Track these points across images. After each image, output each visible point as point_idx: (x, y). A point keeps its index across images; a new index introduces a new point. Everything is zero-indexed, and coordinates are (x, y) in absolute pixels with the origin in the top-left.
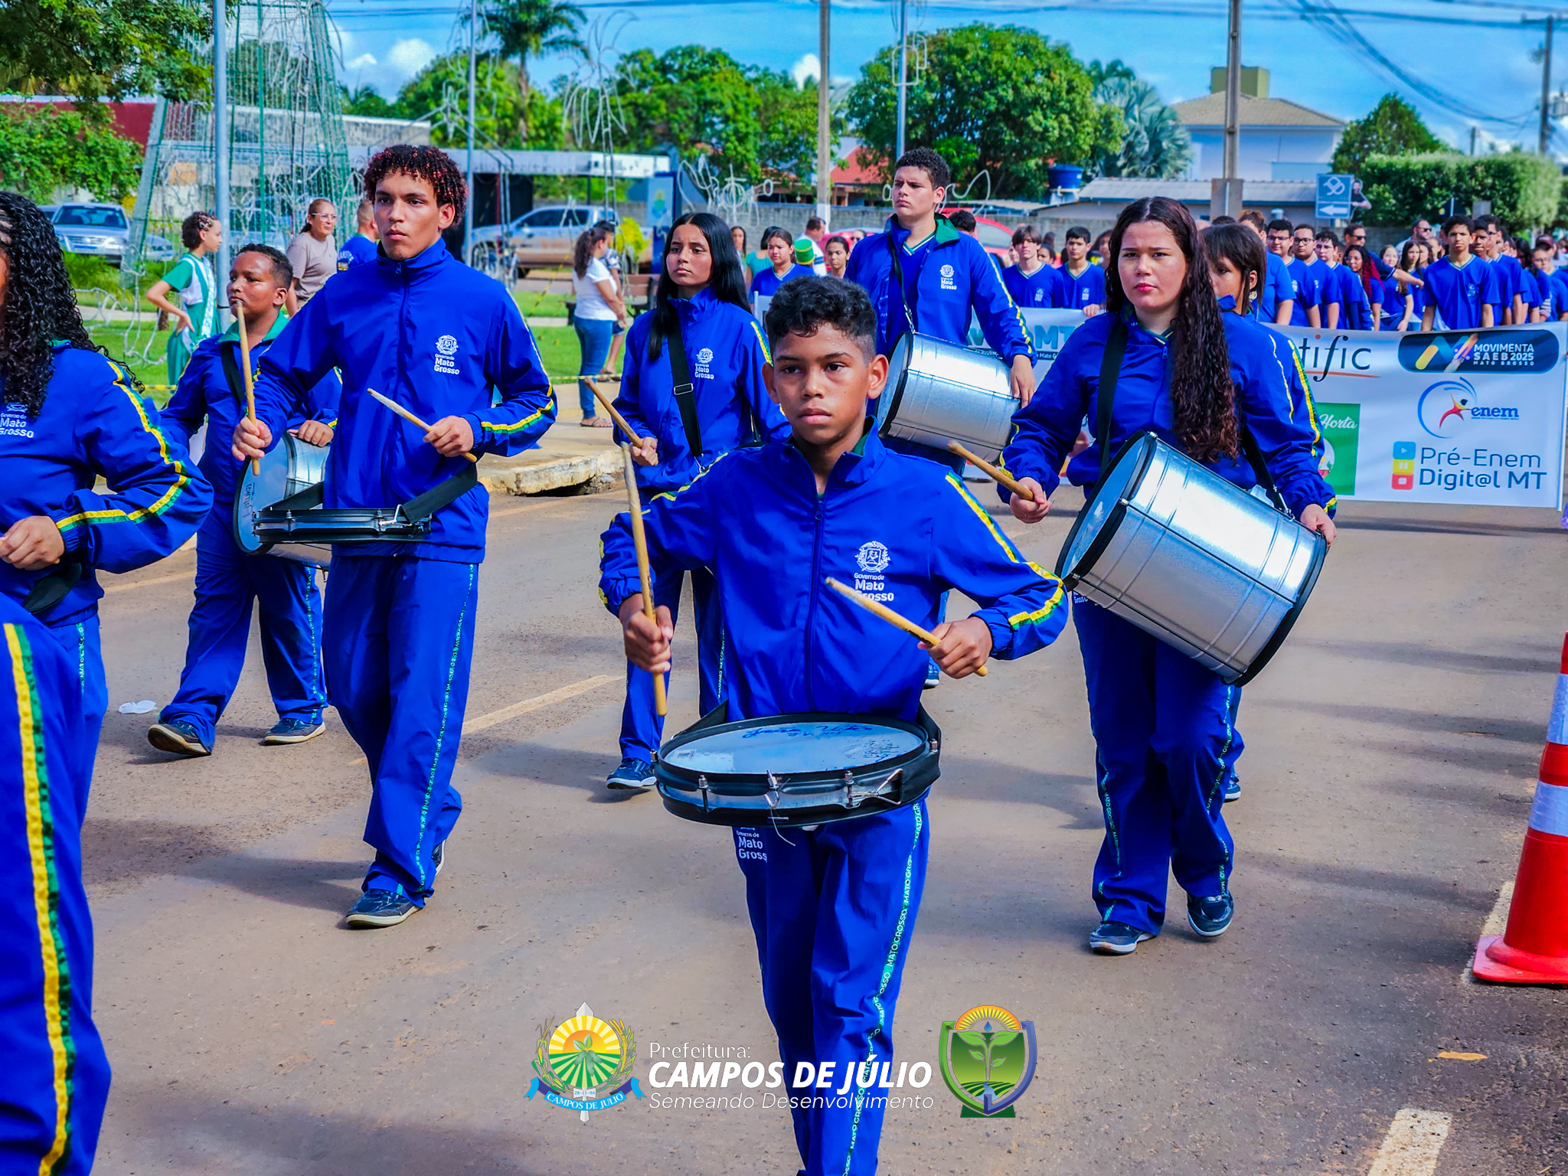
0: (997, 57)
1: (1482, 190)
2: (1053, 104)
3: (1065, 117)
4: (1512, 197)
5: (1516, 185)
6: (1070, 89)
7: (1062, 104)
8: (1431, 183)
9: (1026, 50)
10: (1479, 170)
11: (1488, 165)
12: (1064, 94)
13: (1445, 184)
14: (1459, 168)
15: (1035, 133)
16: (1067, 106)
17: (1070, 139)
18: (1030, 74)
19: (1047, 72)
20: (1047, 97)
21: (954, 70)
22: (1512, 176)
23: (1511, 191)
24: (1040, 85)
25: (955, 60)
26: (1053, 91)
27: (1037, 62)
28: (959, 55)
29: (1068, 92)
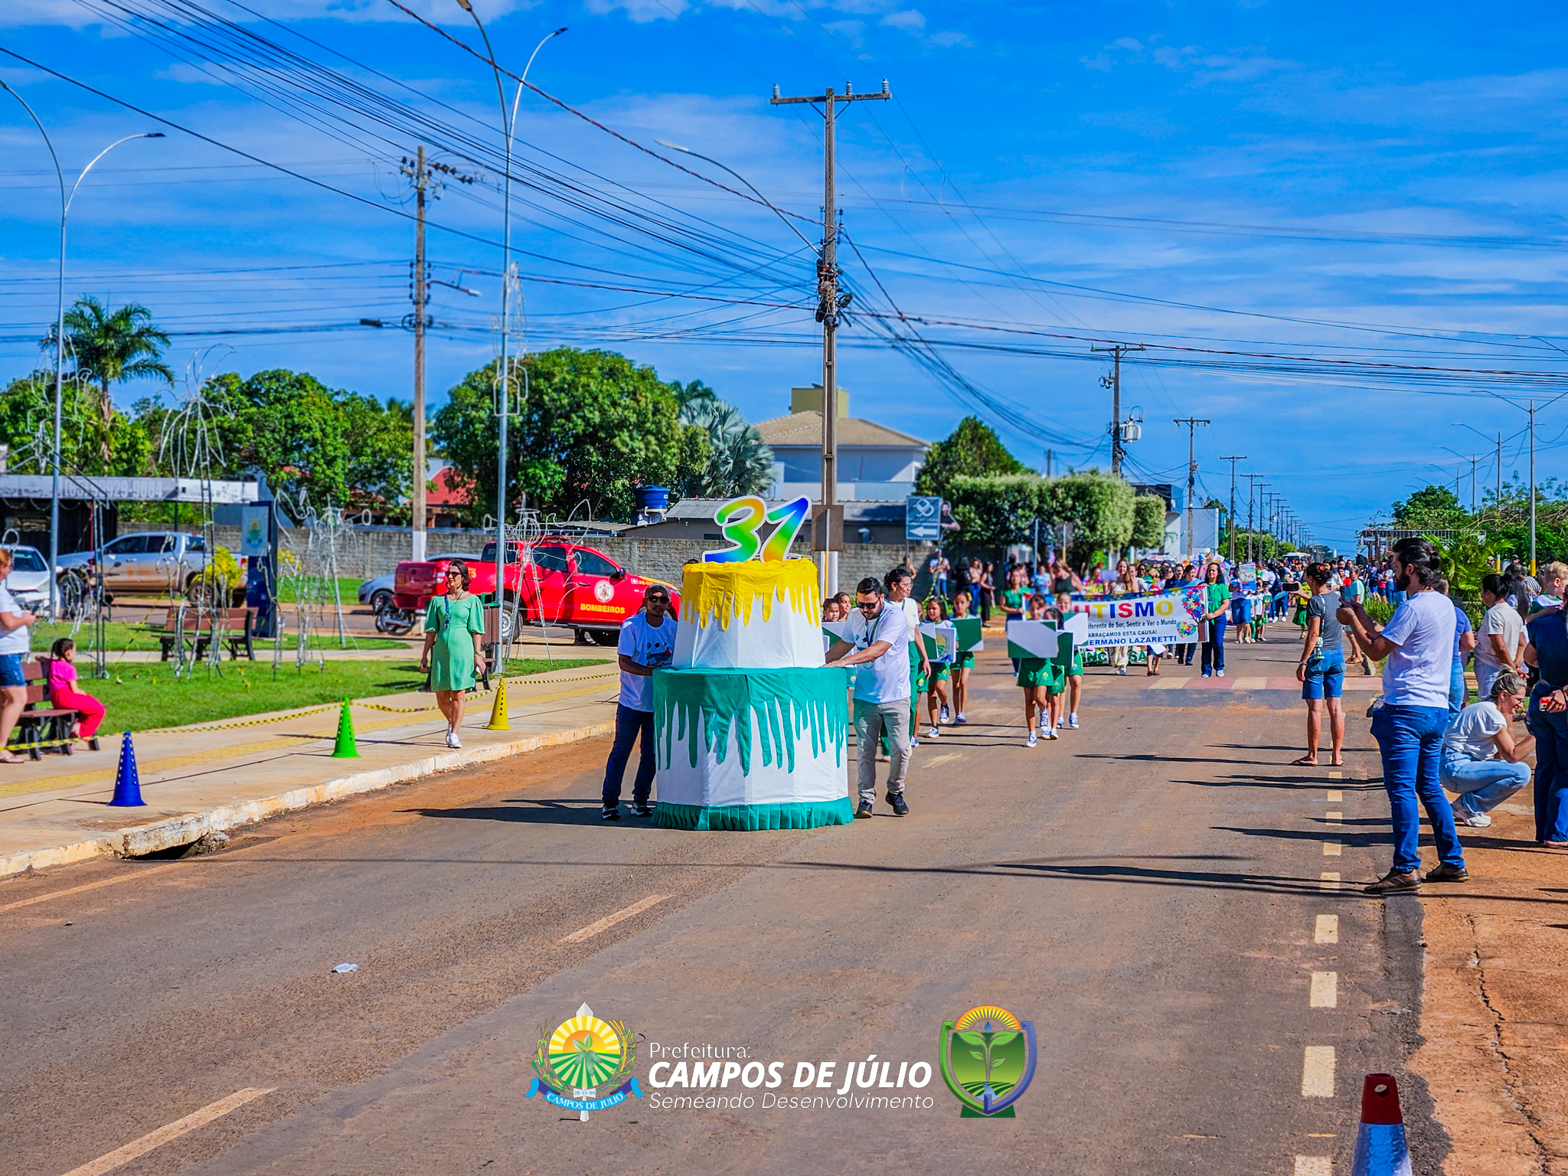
0: (583, 379)
1: (1063, 512)
2: (639, 426)
3: (651, 438)
4: (1091, 518)
5: (1095, 507)
6: (656, 411)
7: (648, 425)
8: (1014, 504)
9: (612, 373)
10: (1060, 491)
11: (1068, 487)
12: (650, 415)
13: (1027, 506)
14: (1041, 490)
15: (621, 454)
16: (653, 427)
17: (656, 459)
18: (616, 397)
19: (633, 395)
20: (633, 419)
21: (541, 393)
22: (1091, 497)
23: (1091, 513)
24: (626, 408)
25: (542, 383)
26: (639, 414)
27: (623, 385)
28: (546, 379)
29: (654, 414)
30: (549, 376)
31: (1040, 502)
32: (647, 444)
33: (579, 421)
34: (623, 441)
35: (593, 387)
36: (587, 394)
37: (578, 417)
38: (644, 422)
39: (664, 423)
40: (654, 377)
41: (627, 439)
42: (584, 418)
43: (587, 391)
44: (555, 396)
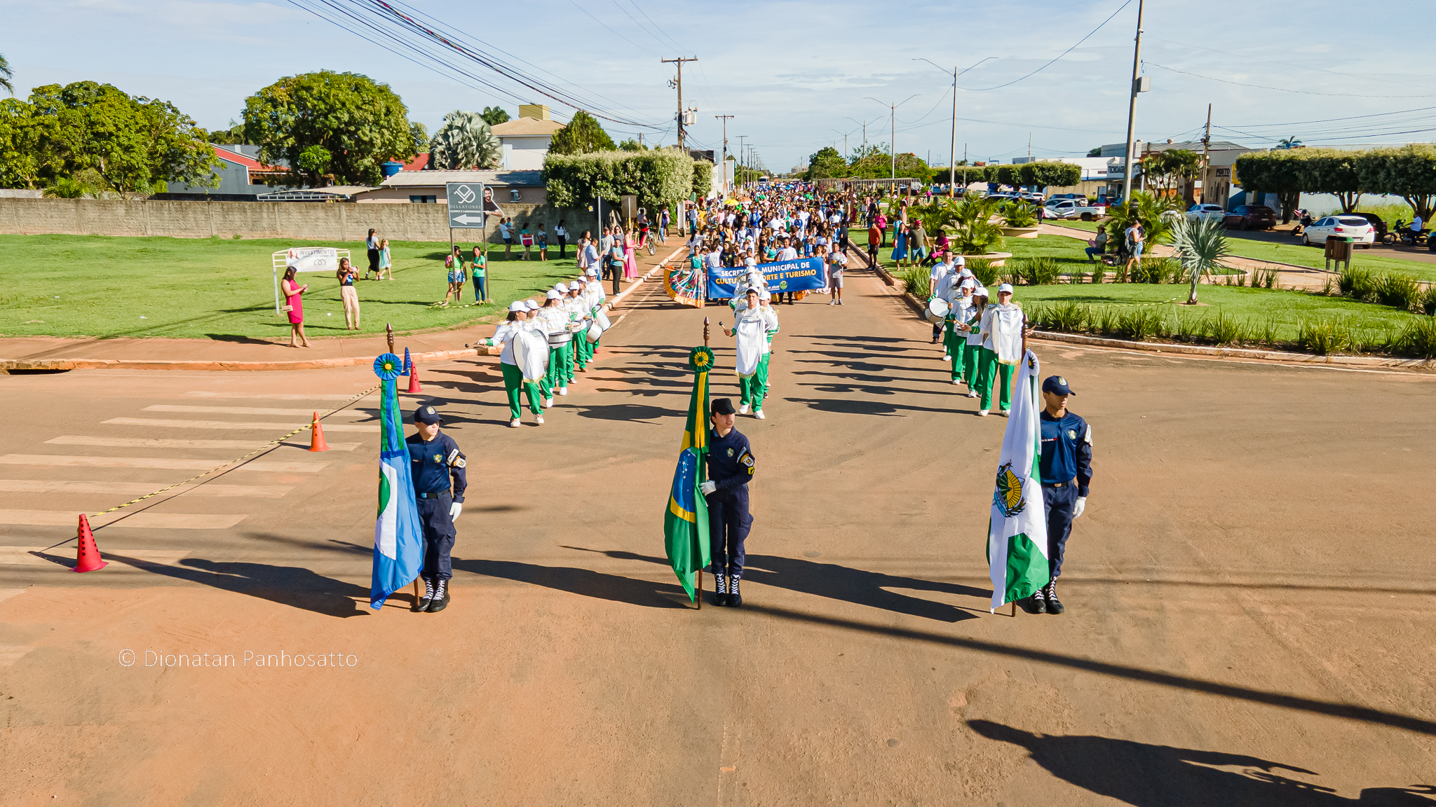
0: (333, 92)
1: (633, 182)
2: (376, 123)
3: (385, 131)
4: (656, 187)
5: (659, 177)
6: (388, 112)
7: (381, 122)
8: (594, 178)
9: (357, 89)
10: (631, 166)
11: (637, 162)
12: (383, 116)
13: (604, 178)
14: (615, 165)
15: (365, 142)
16: (385, 124)
17: (390, 143)
18: (360, 103)
19: (372, 102)
20: (371, 118)
21: (306, 99)
22: (655, 170)
23: (656, 182)
24: (366, 111)
25: (304, 94)
26: (374, 114)
27: (365, 95)
28: (307, 91)
29: (386, 115)
30: (308, 89)
31: (615, 174)
32: (382, 135)
33: (334, 120)
34: (366, 133)
35: (341, 97)
36: (337, 103)
37: (333, 117)
38: (378, 120)
39: (392, 121)
40: (388, 90)
41: (367, 132)
42: (337, 118)
43: (338, 100)
44: (315, 102)
